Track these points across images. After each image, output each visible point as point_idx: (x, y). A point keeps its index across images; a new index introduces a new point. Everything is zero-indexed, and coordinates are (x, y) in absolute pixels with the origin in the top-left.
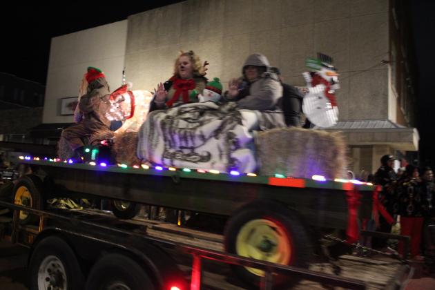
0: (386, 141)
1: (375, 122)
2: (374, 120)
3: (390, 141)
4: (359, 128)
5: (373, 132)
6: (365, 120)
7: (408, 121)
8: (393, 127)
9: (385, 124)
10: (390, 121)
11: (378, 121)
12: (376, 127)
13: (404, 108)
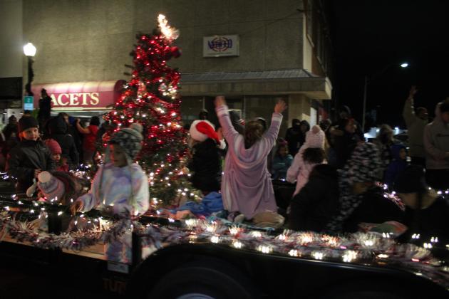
0: (301, 90)
1: (290, 72)
2: (288, 69)
3: (304, 90)
4: (275, 77)
5: (288, 81)
6: (281, 69)
7: (325, 71)
8: (307, 76)
9: (300, 74)
10: (304, 70)
11: (294, 71)
12: (291, 77)
13: (321, 58)
